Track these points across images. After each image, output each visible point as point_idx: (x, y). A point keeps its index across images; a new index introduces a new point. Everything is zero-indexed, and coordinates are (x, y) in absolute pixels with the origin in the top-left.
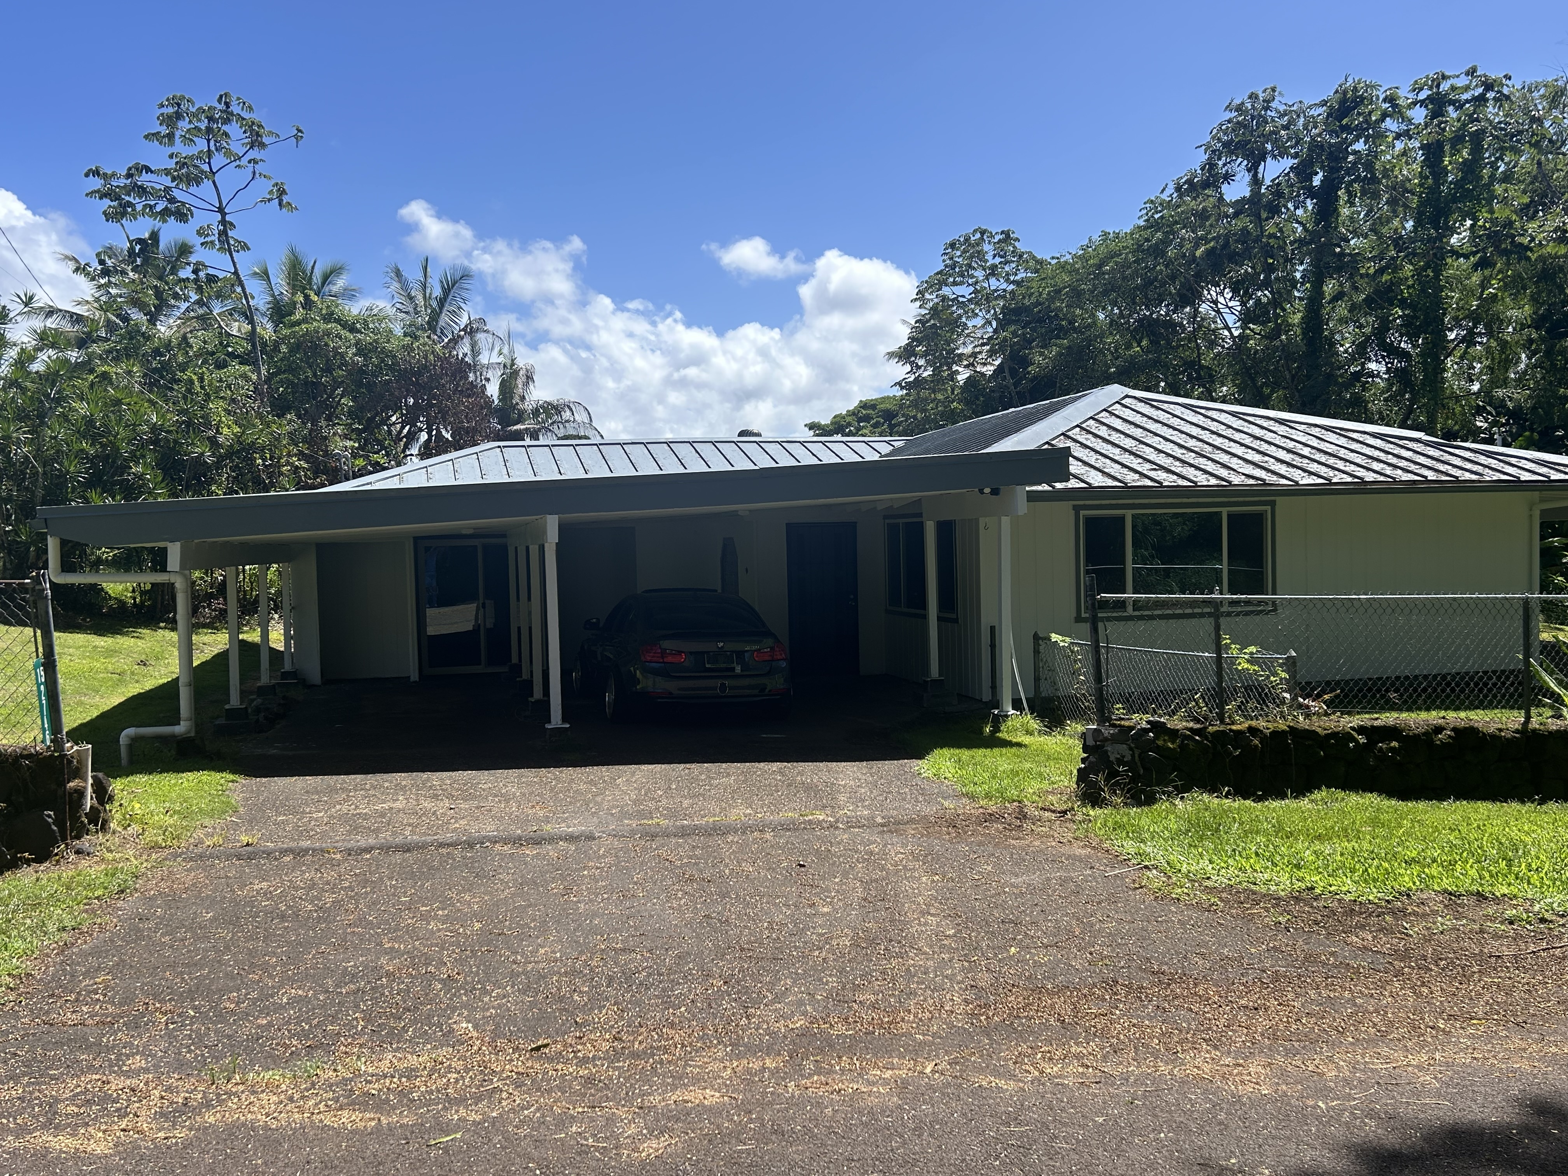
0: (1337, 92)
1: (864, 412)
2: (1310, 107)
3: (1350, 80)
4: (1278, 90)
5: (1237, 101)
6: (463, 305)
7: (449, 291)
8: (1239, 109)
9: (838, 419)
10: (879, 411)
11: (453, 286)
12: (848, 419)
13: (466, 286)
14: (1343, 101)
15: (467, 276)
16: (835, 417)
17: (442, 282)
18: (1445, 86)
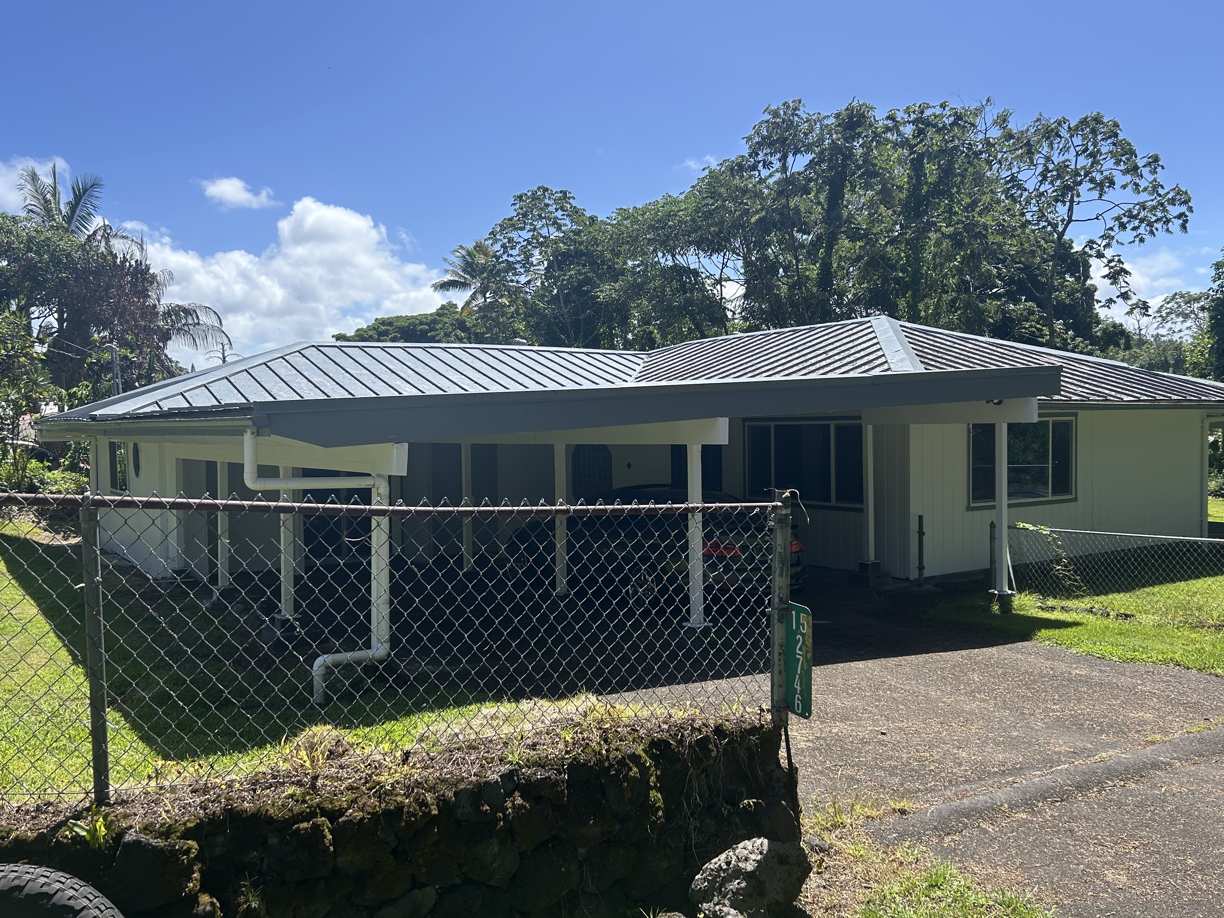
0: (847, 109)
1: (383, 328)
2: (824, 118)
3: (856, 102)
4: (802, 102)
5: (773, 107)
6: (93, 212)
7: (81, 198)
8: (776, 114)
9: (361, 333)
10: (396, 328)
11: (84, 193)
12: (371, 333)
13: (97, 194)
14: (851, 117)
15: (97, 185)
16: (357, 331)
17: (73, 188)
18: (928, 113)
